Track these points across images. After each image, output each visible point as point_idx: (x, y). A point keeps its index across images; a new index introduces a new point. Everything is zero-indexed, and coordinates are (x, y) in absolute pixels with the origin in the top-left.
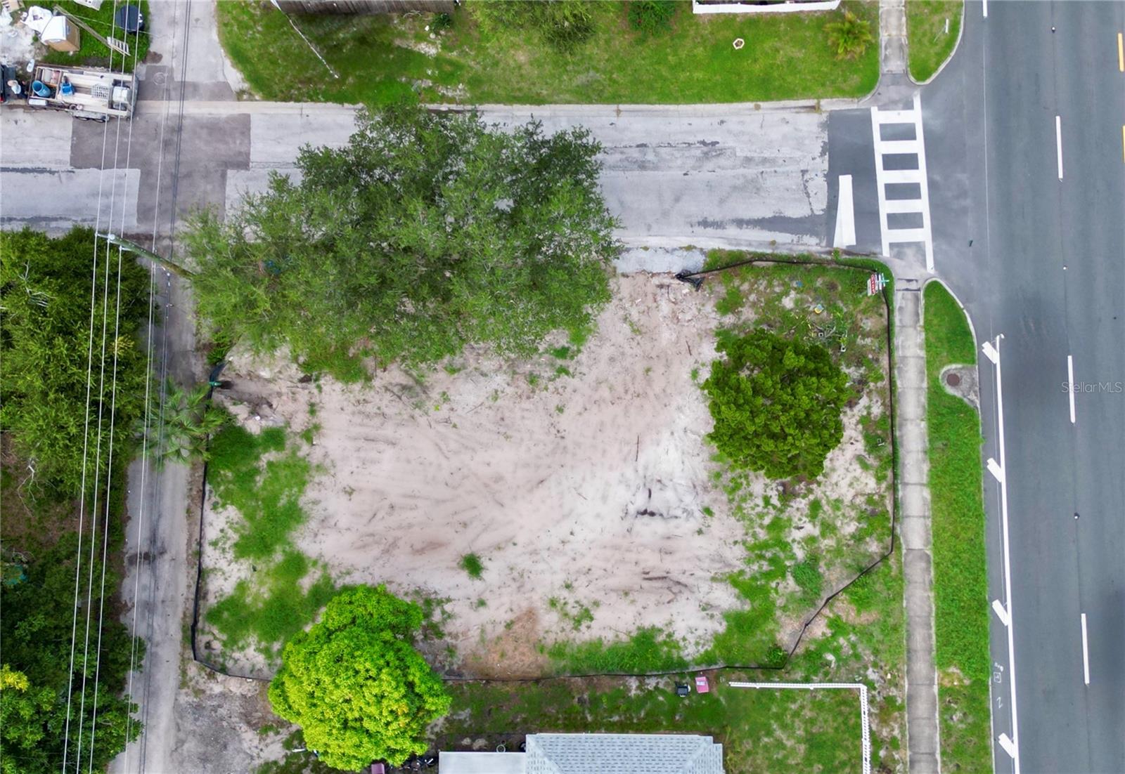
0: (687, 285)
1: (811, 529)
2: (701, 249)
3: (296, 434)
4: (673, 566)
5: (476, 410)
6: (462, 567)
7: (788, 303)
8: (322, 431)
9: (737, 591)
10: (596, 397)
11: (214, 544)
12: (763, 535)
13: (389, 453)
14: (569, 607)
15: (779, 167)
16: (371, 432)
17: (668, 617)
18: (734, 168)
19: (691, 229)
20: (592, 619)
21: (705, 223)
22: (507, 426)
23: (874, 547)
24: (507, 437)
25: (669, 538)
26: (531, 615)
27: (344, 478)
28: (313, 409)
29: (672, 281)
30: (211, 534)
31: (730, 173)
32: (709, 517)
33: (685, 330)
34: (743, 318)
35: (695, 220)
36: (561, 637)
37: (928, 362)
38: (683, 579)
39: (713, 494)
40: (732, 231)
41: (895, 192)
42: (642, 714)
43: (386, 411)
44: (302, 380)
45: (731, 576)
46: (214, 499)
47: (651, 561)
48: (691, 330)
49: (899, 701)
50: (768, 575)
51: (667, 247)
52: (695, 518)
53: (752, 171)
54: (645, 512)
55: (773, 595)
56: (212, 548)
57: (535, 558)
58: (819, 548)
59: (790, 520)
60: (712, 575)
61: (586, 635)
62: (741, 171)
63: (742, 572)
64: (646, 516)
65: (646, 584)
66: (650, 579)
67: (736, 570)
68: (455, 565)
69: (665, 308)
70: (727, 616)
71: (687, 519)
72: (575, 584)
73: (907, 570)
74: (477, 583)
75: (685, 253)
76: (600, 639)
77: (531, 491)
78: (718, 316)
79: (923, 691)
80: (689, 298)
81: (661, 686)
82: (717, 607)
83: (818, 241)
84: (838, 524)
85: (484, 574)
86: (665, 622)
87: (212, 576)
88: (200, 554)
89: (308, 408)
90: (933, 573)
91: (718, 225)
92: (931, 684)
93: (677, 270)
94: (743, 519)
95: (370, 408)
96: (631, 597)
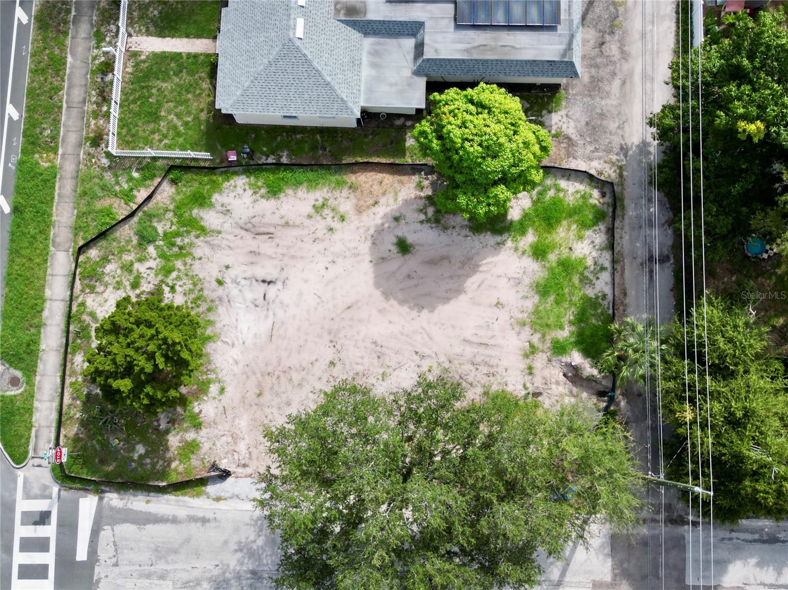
0: (222, 467)
1: (140, 267)
2: (208, 498)
3: (543, 351)
4: (250, 242)
5: (400, 366)
6: (411, 246)
7: (141, 449)
8: (523, 353)
9: (202, 223)
10: (303, 374)
11: (603, 269)
12: (179, 264)
13: (468, 334)
14: (331, 215)
15: (137, 570)
16: (482, 350)
17: (256, 206)
18: (175, 570)
19: (216, 516)
20: (314, 206)
21: (204, 521)
22: (375, 352)
23: (93, 253)
24: (375, 343)
25: (252, 263)
26: (359, 211)
27: (503, 316)
28: (530, 370)
29: (236, 470)
30: (606, 276)
31: (179, 566)
32: (220, 278)
33: (227, 427)
34: (178, 437)
35: (212, 524)
36: (337, 193)
37: (33, 397)
38: (243, 233)
39: (214, 295)
40: (182, 513)
41: (41, 545)
42: (279, 138)
43: (472, 367)
44: (540, 394)
45: (206, 234)
46: (606, 303)
47: (266, 247)
48: (223, 427)
49: (88, 144)
50: (177, 234)
51: (238, 500)
52: (231, 278)
53: (161, 567)
54: (269, 283)
55: (175, 220)
56: (605, 266)
57: (355, 251)
58: (136, 254)
59: (156, 275)
60: (220, 235)
61: (319, 194)
62: (169, 567)
63: (197, 237)
64: (268, 280)
65: (272, 230)
66: (268, 233)
67: (202, 238)
68: (417, 248)
69: (242, 447)
70: (211, 206)
71: (237, 276)
72: (326, 231)
73: (71, 236)
74: (400, 234)
75: (222, 494)
76: (308, 192)
77: (357, 301)
78: (199, 439)
79: (70, 150)
80: (222, 455)
81: (264, 158)
82: (218, 212)
83: (111, 502)
84: (119, 271)
85: (395, 240)
86: (259, 202)
87: (603, 245)
88: (614, 261)
89: (534, 371)
90: (52, 233)
91: (193, 519)
92: (63, 155)
93: (230, 480)
94: (193, 276)
95: (484, 369)
96: (283, 221)
